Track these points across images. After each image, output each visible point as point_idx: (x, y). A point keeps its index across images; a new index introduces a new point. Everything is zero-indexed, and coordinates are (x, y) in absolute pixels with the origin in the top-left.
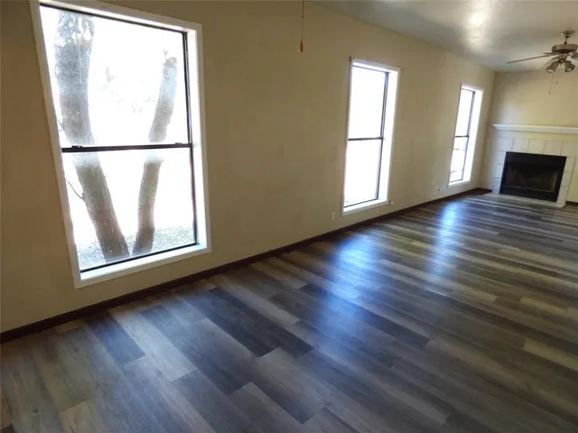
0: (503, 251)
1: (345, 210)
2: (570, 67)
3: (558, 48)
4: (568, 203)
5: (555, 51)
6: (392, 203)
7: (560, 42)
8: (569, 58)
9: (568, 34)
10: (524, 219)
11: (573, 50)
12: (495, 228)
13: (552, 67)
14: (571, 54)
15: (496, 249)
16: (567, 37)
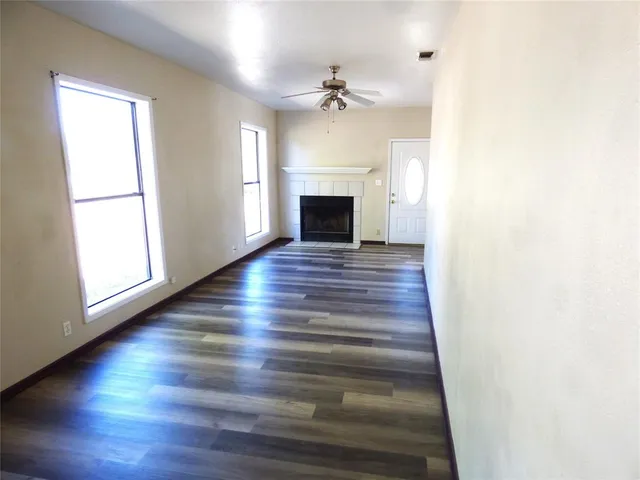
0: (312, 321)
1: (91, 312)
2: (342, 105)
3: (328, 84)
4: (363, 242)
5: (326, 86)
6: (174, 281)
7: (329, 77)
8: (340, 96)
9: (335, 69)
10: (328, 269)
11: (342, 87)
12: (301, 289)
13: (326, 104)
14: (341, 90)
15: (306, 320)
16: (334, 72)
